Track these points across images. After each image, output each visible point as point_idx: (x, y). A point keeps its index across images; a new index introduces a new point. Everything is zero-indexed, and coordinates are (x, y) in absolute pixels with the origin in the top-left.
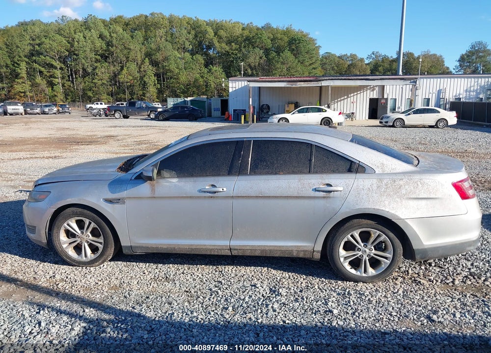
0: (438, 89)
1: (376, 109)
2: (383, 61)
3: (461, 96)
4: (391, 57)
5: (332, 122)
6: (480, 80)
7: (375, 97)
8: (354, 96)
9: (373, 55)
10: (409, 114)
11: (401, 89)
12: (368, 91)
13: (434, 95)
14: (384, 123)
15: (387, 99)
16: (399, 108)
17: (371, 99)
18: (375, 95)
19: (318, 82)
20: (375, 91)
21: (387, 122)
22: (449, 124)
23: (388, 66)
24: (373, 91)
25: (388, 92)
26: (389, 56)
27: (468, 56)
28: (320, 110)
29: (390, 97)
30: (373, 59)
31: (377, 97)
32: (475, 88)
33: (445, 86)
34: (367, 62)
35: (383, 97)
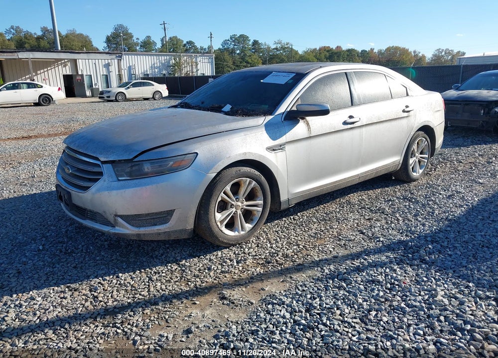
0: (128, 66)
1: (72, 86)
2: (26, 37)
3: (148, 73)
4: (35, 34)
5: (52, 99)
6: (160, 57)
7: (68, 73)
8: (44, 72)
9: (12, 30)
10: (128, 88)
11: (94, 65)
12: (60, 67)
13: (126, 71)
14: (106, 98)
15: (82, 75)
16: (96, 84)
17: (64, 76)
18: (68, 71)
19: (13, 54)
20: (67, 67)
21: (109, 97)
22: (163, 96)
23: (36, 43)
24: (65, 66)
25: (81, 68)
26: (33, 33)
27: (113, 38)
28: (35, 86)
29: (85, 74)
30: (13, 34)
31: (71, 74)
32: (158, 65)
33: (134, 63)
34: (8, 37)
35: (77, 73)
